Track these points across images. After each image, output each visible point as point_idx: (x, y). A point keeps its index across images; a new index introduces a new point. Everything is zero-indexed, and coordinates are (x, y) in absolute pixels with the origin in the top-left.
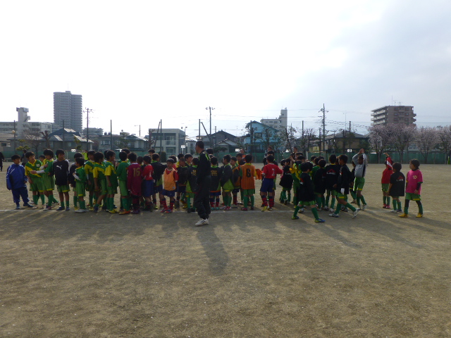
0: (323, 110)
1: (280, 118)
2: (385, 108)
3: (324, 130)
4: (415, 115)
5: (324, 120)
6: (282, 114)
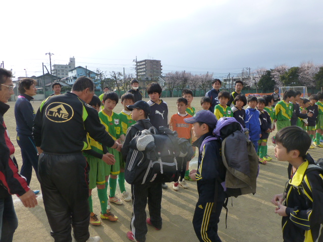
1: (69, 64)
2: (145, 61)
4: (162, 66)
6: (71, 61)
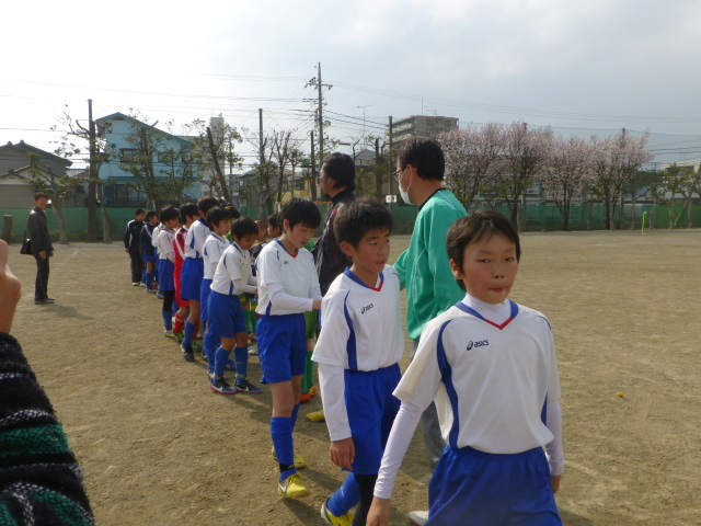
0: (317, 83)
2: (411, 120)
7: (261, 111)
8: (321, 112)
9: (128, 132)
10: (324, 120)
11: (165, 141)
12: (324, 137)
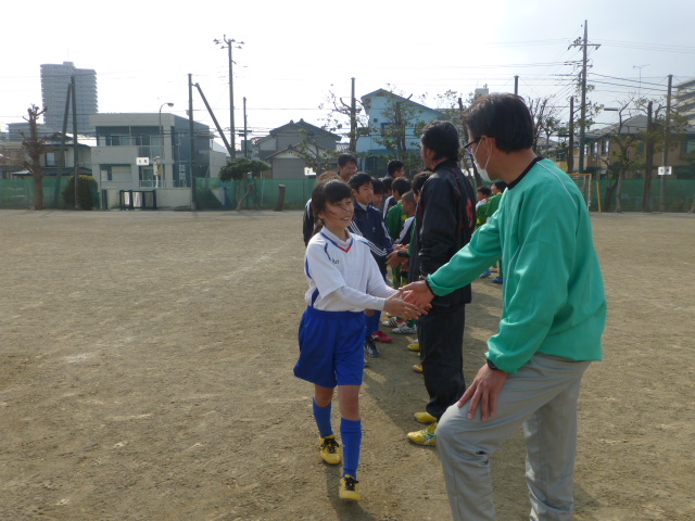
0: (583, 43)
3: (583, 107)
5: (584, 72)
7: (516, 78)
8: (585, 75)
9: (385, 107)
10: (588, 83)
11: (418, 114)
12: (587, 102)
